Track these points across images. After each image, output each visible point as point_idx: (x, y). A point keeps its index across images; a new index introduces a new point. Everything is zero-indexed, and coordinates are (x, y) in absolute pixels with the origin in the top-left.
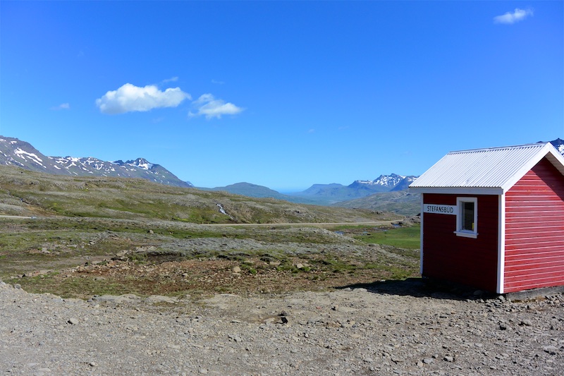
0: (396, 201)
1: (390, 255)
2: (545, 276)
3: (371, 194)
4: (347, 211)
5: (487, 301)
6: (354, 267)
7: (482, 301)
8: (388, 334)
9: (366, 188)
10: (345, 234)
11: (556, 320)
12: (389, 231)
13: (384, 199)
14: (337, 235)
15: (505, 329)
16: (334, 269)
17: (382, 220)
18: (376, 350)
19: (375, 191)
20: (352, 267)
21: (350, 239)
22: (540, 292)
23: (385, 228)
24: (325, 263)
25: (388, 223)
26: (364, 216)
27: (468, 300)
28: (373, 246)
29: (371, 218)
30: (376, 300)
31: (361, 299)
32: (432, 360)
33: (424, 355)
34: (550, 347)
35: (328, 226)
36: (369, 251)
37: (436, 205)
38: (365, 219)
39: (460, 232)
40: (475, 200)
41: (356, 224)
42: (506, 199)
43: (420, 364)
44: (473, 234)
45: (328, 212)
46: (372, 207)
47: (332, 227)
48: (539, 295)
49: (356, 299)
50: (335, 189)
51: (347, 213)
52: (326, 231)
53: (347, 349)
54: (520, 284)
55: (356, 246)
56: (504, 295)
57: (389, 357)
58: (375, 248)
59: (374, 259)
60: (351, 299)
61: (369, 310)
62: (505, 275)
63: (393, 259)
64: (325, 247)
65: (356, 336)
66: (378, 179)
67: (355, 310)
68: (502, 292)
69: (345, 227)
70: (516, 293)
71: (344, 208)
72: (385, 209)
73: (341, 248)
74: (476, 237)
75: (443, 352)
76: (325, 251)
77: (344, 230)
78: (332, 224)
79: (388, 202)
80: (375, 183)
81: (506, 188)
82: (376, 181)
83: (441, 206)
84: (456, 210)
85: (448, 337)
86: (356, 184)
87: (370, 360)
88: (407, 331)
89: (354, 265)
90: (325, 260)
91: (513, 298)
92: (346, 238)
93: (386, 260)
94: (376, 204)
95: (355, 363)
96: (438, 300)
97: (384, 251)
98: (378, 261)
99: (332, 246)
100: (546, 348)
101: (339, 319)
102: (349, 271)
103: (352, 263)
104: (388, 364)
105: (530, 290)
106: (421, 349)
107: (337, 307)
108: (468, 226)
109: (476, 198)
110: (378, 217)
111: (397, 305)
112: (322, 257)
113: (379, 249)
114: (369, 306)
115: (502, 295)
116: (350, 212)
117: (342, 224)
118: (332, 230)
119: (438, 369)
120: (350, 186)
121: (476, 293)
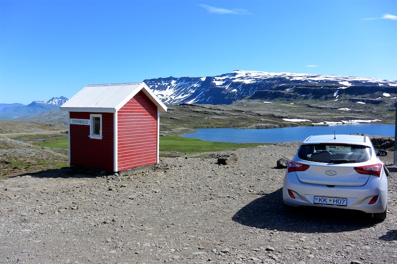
0: (64, 116)
1: (56, 154)
2: (142, 159)
3: (46, 111)
4: (27, 124)
5: (108, 177)
6: (29, 164)
7: (105, 177)
8: (39, 200)
9: (42, 107)
10: (26, 141)
11: (141, 183)
12: (60, 138)
13: (55, 115)
14: (18, 142)
15: (111, 190)
16: (14, 167)
17: (54, 130)
18: (30, 209)
19: (49, 109)
20: (28, 164)
21: (28, 144)
22: (139, 169)
23: (56, 136)
24: (7, 163)
25: (58, 132)
26: (40, 128)
27: (97, 177)
28: (44, 148)
29: (46, 129)
30: (37, 182)
31: (26, 182)
32: (64, 210)
33: (60, 208)
34: (132, 196)
35: (11, 136)
36: (41, 152)
37: (78, 119)
38: (41, 130)
39: (92, 136)
40: (100, 116)
41: (34, 134)
42: (118, 115)
43: (57, 213)
44: (99, 137)
45: (12, 125)
46: (47, 121)
47: (15, 136)
48: (139, 171)
49: (23, 183)
50: (17, 107)
51: (27, 126)
52: (9, 140)
53: (11, 211)
54: (127, 165)
55: (32, 149)
56: (118, 172)
57: (38, 212)
58: (45, 150)
59: (44, 158)
60: (19, 183)
61: (31, 188)
62: (118, 161)
63: (58, 157)
64: (7, 151)
65: (19, 203)
66: (51, 100)
67: (21, 189)
68: (116, 171)
69: (26, 136)
70: (126, 170)
71: (25, 122)
72: (56, 122)
73: (19, 151)
74: (101, 139)
75: (72, 206)
76: (7, 154)
77: (25, 139)
78: (15, 134)
79: (58, 117)
80: (49, 103)
81: (118, 109)
82: (49, 101)
83: (81, 120)
84: (89, 122)
85: (77, 197)
86: (33, 104)
87: (26, 214)
88: (52, 197)
89: (29, 163)
90: (7, 160)
91: (124, 174)
92: (25, 144)
93: (53, 158)
94: (49, 118)
95: (16, 218)
96: (78, 179)
97: (52, 152)
98: (47, 159)
99: (13, 150)
100: (130, 197)
101: (8, 195)
102: (25, 167)
103: (28, 161)
104: (37, 215)
105: (133, 169)
106: (60, 205)
107: (8, 188)
108: (97, 132)
109: (101, 115)
110: (51, 128)
111: (50, 183)
112: (5, 159)
113: (48, 151)
114: (31, 185)
115: (117, 172)
116: (29, 125)
117: (23, 134)
118: (15, 139)
119: (67, 214)
120: (30, 105)
121: (102, 173)
